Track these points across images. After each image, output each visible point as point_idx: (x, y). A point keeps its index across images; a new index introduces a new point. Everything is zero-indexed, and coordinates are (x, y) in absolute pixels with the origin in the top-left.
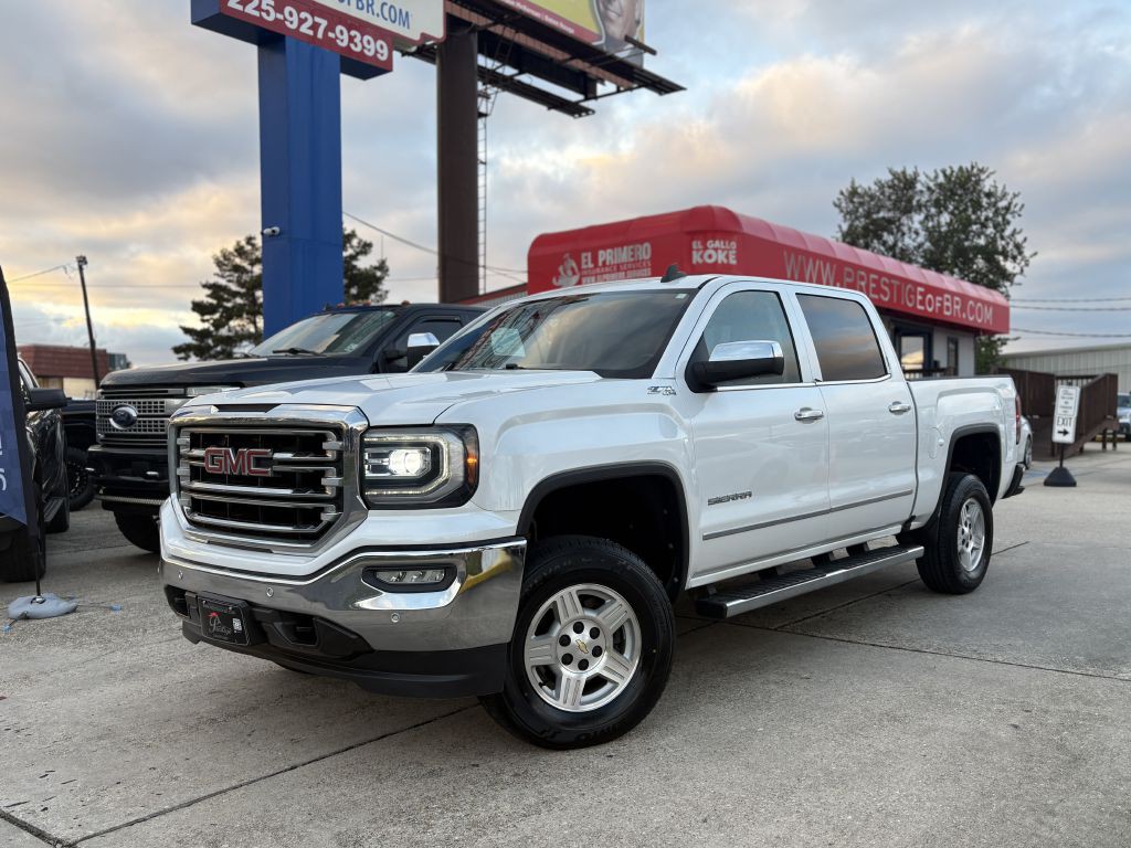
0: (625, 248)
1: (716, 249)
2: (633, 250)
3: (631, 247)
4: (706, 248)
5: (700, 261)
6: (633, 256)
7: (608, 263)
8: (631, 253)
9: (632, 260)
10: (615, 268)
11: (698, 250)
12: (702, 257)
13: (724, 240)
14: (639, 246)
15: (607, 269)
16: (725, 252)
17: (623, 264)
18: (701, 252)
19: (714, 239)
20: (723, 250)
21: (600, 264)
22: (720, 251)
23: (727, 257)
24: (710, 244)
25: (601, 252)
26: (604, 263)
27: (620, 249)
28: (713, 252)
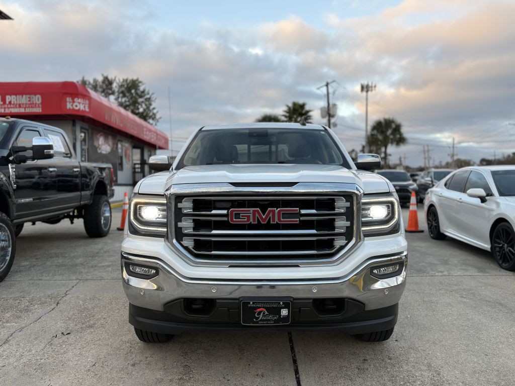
0: (24, 96)
1: (79, 103)
2: (30, 98)
3: (29, 96)
4: (74, 102)
5: (71, 108)
6: (30, 101)
7: (12, 103)
8: (29, 99)
9: (29, 102)
10: (18, 106)
11: (70, 102)
12: (72, 105)
13: (83, 99)
14: (34, 96)
15: (12, 106)
16: (84, 105)
17: (23, 104)
18: (71, 104)
19: (78, 98)
20: (83, 104)
21: (7, 102)
22: (81, 105)
23: (85, 107)
24: (76, 100)
25: (7, 97)
26: (10, 103)
27: (21, 96)
28: (78, 105)
